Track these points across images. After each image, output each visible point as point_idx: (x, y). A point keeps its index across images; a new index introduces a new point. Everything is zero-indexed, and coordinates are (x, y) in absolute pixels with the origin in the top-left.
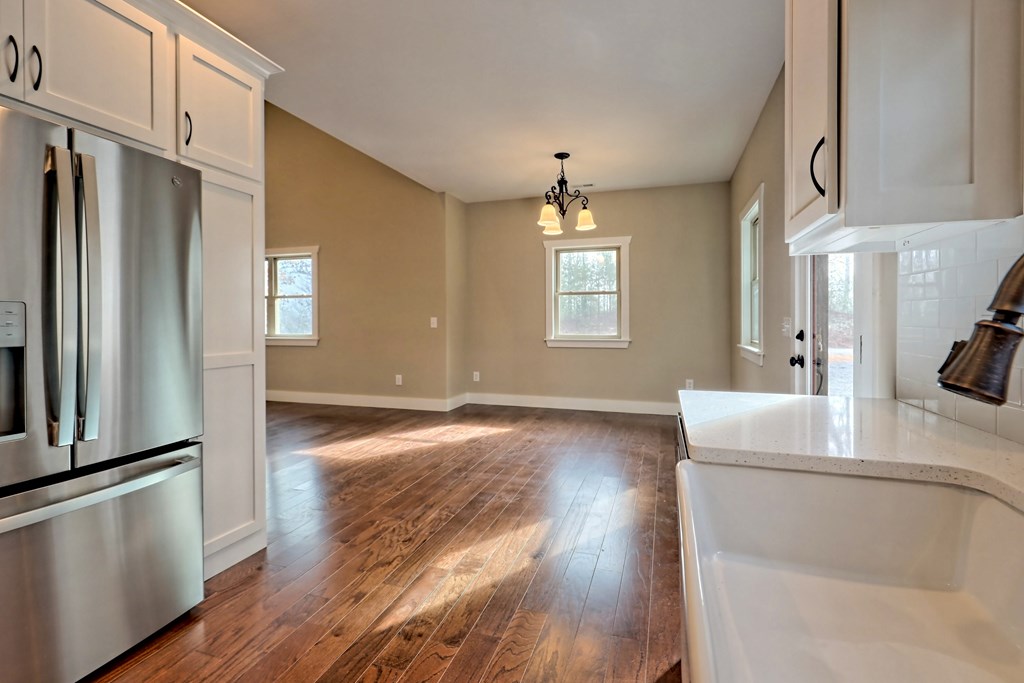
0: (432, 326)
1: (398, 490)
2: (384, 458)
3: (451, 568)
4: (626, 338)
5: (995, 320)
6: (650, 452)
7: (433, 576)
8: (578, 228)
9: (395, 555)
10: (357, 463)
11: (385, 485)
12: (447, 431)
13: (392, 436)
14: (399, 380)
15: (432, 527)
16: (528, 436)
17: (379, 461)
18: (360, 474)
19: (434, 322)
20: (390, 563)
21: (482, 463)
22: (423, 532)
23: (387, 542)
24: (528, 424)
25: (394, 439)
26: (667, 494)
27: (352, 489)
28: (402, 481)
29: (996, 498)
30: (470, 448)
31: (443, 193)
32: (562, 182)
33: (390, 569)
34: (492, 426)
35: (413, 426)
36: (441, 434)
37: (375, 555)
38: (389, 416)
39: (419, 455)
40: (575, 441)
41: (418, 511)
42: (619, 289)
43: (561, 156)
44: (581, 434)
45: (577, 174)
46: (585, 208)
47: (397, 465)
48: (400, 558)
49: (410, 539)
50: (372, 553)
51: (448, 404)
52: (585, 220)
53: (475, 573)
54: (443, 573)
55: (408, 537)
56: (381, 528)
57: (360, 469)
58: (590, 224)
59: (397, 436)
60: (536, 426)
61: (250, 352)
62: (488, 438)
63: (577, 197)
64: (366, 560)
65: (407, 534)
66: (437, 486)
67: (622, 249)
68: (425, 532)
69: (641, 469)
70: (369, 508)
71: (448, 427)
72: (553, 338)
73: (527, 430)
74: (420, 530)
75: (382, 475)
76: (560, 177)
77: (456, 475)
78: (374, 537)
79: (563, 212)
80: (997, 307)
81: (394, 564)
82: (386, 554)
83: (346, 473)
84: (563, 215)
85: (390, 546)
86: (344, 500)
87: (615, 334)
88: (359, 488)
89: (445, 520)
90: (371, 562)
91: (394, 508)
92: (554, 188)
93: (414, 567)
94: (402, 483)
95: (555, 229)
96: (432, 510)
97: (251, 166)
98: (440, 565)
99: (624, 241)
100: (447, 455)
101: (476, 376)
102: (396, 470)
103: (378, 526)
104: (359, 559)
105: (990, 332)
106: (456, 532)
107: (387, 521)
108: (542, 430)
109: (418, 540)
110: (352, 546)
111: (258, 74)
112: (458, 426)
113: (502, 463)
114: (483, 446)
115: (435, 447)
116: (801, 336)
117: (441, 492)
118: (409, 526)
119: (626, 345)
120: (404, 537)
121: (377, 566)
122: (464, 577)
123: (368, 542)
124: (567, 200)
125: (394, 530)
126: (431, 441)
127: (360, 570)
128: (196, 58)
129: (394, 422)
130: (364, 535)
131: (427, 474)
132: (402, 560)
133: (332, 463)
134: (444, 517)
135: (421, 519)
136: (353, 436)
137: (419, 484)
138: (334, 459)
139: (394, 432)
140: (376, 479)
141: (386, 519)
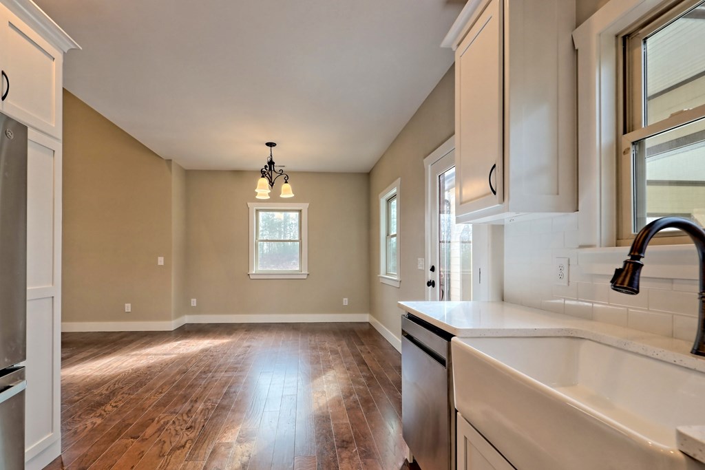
0: (159, 264)
1: (161, 393)
2: (137, 371)
3: (234, 441)
4: (305, 271)
5: (631, 259)
6: (333, 346)
7: (223, 448)
8: (281, 196)
9: (184, 440)
10: (112, 377)
11: (147, 391)
12: (180, 344)
13: (134, 353)
14: (128, 307)
15: (204, 415)
16: (246, 344)
17: (132, 373)
18: (120, 385)
19: (161, 261)
20: (184, 446)
21: (220, 366)
22: (199, 420)
23: (174, 433)
24: (242, 335)
25: (136, 355)
26: (354, 371)
27: (119, 397)
28: (161, 386)
29: (590, 340)
30: (206, 356)
31: (171, 160)
32: (271, 163)
33: (187, 450)
34: (214, 338)
35: (148, 344)
36: (175, 348)
37: (168, 442)
38: (122, 337)
39: (164, 366)
40: (281, 344)
41: (187, 406)
42: (301, 239)
43: (271, 145)
44: (282, 339)
45: (281, 158)
46: (286, 182)
47: (150, 375)
48: (190, 441)
49: (191, 427)
50: (164, 442)
51: (171, 325)
52: (287, 191)
53: (254, 440)
54: (229, 446)
55: (188, 425)
56: (162, 422)
57: (118, 381)
58: (290, 194)
59: (138, 352)
60: (248, 336)
61: (51, 286)
62: (215, 347)
63: (281, 174)
64: (162, 448)
65: (186, 423)
66: (192, 386)
67: (303, 211)
68: (200, 419)
69: (331, 358)
70: (143, 409)
71: (179, 342)
72: (254, 272)
73: (243, 339)
74: (196, 419)
75: (141, 384)
76: (269, 159)
77: (204, 376)
78: (160, 430)
79: (272, 184)
80: (632, 254)
81: (188, 445)
82: (176, 441)
83: (106, 386)
84: (272, 186)
85: (177, 434)
86: (116, 406)
87: (298, 269)
88: (126, 396)
89: (212, 408)
90: (167, 448)
91: (165, 407)
92: (266, 166)
93: (205, 445)
94: (161, 387)
95: (264, 195)
96: (198, 404)
97: (54, 126)
98: (224, 440)
99: (304, 206)
100: (189, 362)
101: (194, 302)
102: (152, 379)
103: (158, 422)
104: (155, 448)
105: (631, 265)
106: (226, 416)
107: (163, 416)
108: (254, 339)
109: (198, 426)
110: (143, 440)
111: (59, 48)
112: (187, 341)
113: (236, 364)
114: (215, 354)
115: (176, 359)
116: (433, 269)
117: (198, 390)
118: (185, 417)
119: (305, 277)
120: (184, 427)
121: (173, 450)
122: (247, 445)
123: (157, 435)
124: (274, 175)
125: (174, 422)
126: (170, 354)
127: (161, 455)
128: (11, 24)
129: (131, 342)
130: (149, 431)
131: (179, 378)
132: (193, 442)
133: (88, 380)
134: (210, 407)
135: (192, 411)
136: (95, 356)
137: (177, 386)
138: (88, 376)
139: (134, 350)
140: (136, 387)
141: (162, 415)
